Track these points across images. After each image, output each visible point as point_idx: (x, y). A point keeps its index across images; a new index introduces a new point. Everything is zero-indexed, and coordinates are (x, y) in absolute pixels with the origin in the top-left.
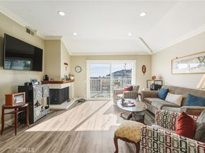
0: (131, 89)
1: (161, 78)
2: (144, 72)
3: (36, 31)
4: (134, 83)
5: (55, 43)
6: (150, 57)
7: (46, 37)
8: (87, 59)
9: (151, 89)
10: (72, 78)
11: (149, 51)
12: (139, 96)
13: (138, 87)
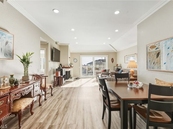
0: (105, 71)
1: (121, 65)
2: (113, 62)
3: (58, 42)
4: (107, 68)
5: (66, 47)
6: (116, 53)
7: (61, 44)
8: (81, 55)
9: (116, 71)
10: (72, 65)
11: (115, 50)
12: (110, 75)
13: (109, 70)
